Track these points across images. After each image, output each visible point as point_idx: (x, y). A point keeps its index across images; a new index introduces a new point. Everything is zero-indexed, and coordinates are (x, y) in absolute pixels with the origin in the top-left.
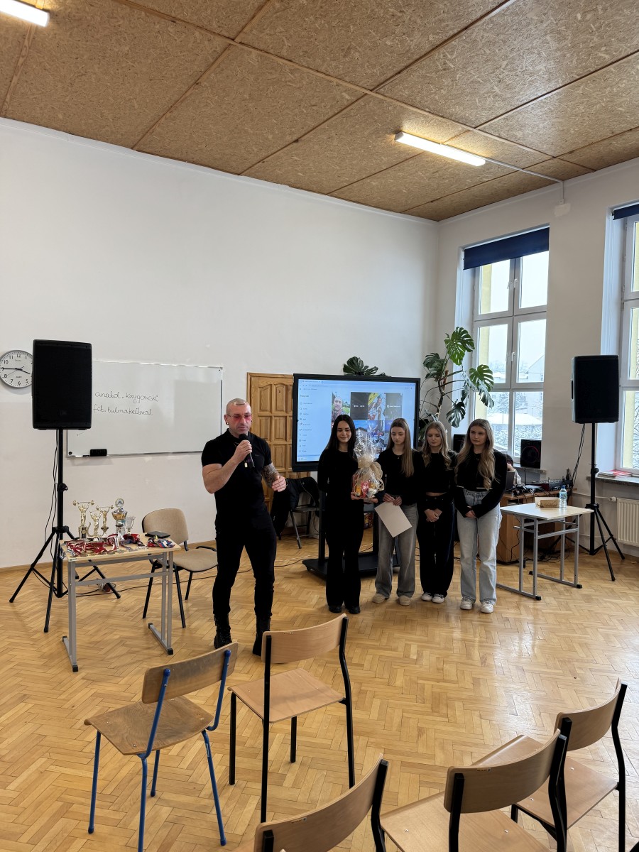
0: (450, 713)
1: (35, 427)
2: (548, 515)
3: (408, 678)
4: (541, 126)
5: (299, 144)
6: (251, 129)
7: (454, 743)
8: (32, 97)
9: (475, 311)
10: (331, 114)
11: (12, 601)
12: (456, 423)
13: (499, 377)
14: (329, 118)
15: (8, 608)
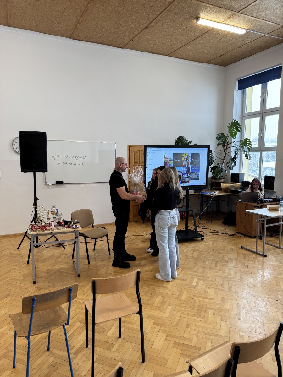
0: (206, 315)
1: (22, 171)
2: (273, 215)
3: (188, 296)
4: (275, 8)
5: (148, 29)
6: (123, 23)
7: (204, 333)
8: (18, 15)
9: (243, 111)
10: (161, 11)
11: (18, 248)
12: (231, 168)
13: (255, 145)
14: (161, 13)
15: (17, 252)
